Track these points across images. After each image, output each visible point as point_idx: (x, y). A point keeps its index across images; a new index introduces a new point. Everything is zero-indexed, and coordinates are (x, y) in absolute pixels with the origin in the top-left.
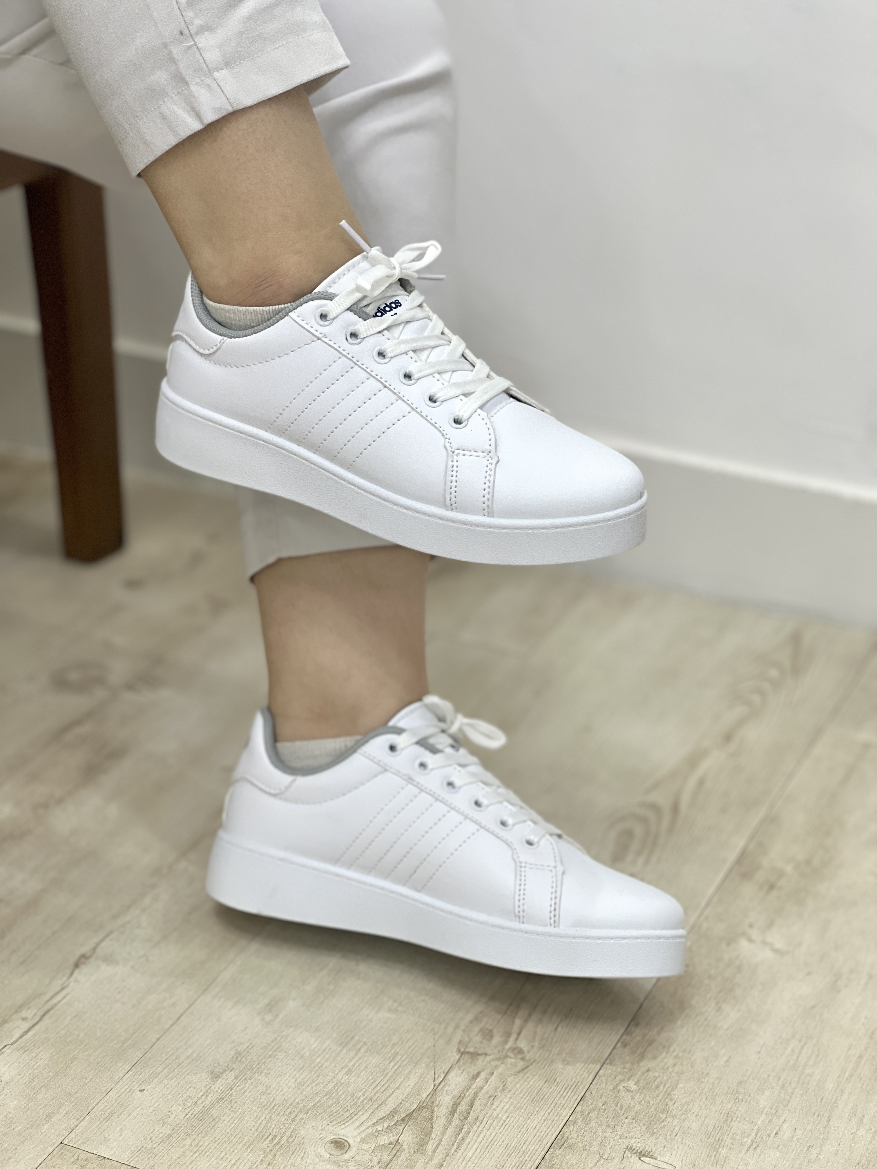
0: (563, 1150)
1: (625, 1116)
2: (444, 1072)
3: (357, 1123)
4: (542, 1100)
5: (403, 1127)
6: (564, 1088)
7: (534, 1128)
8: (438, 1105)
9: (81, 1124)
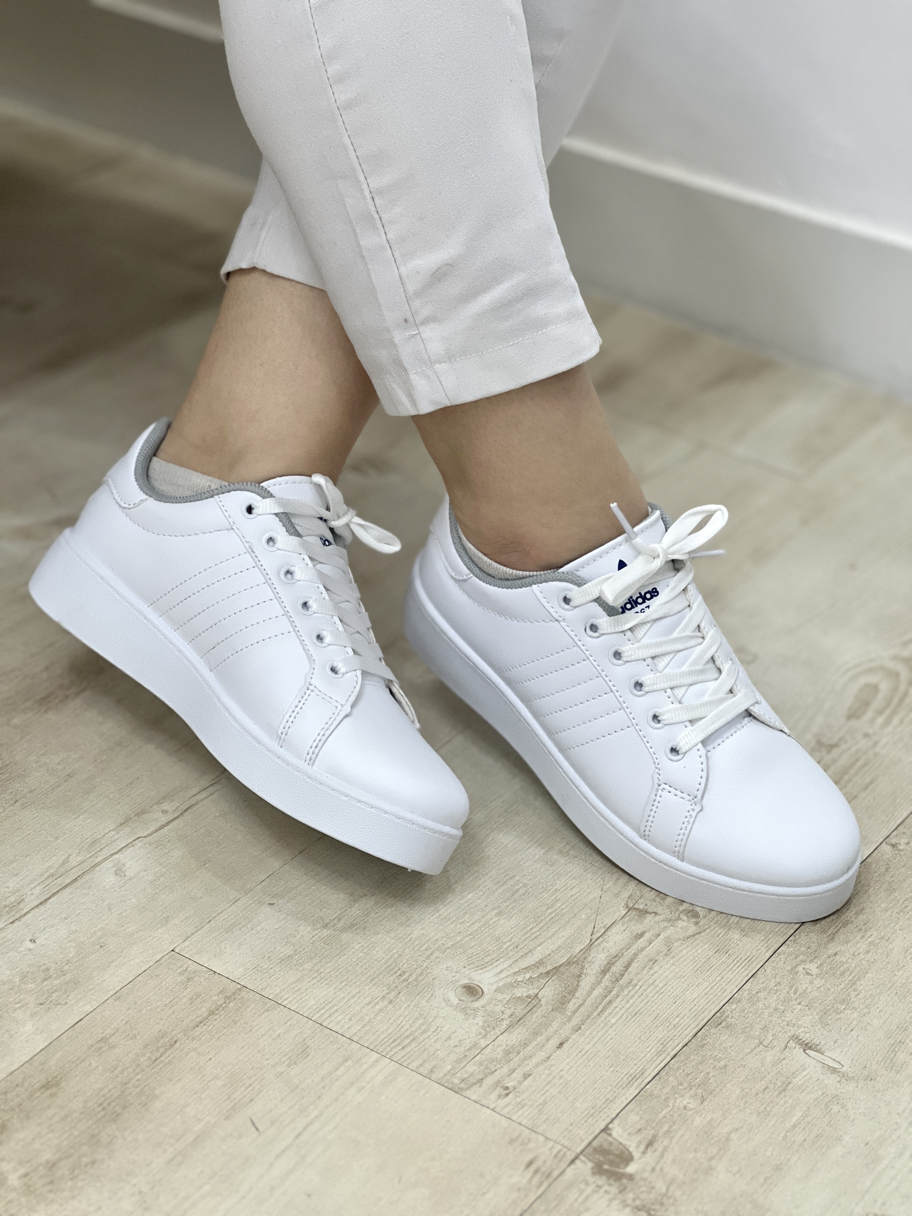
0: (719, 1030)
1: (798, 1001)
2: (604, 928)
3: (498, 970)
4: (707, 971)
5: (546, 981)
6: (735, 962)
7: (692, 1000)
8: (590, 962)
9: (199, 932)
